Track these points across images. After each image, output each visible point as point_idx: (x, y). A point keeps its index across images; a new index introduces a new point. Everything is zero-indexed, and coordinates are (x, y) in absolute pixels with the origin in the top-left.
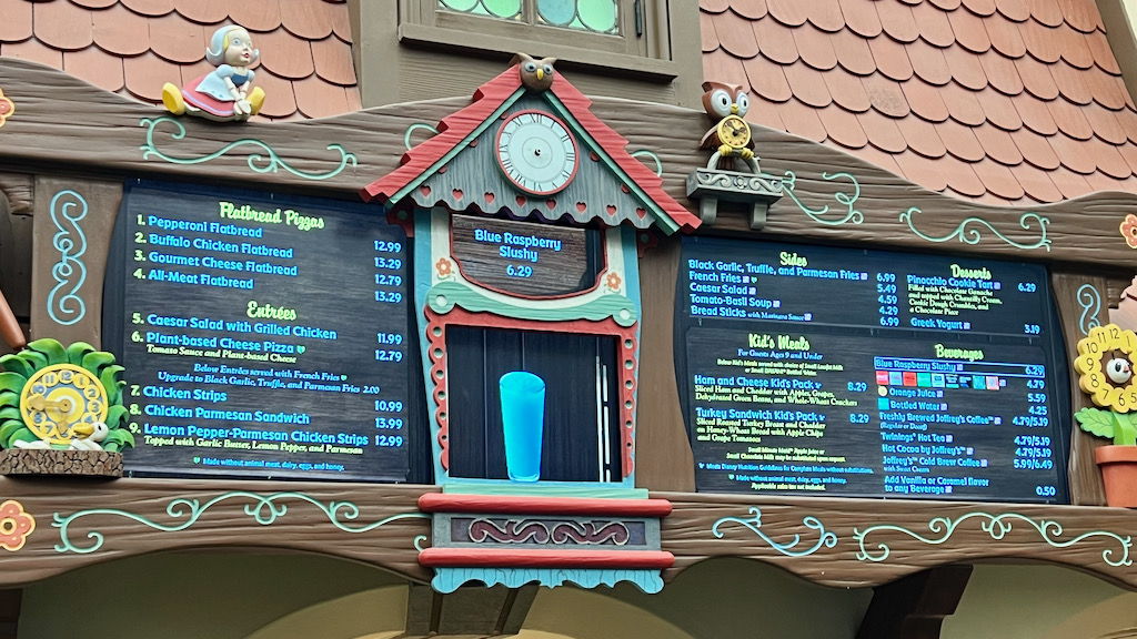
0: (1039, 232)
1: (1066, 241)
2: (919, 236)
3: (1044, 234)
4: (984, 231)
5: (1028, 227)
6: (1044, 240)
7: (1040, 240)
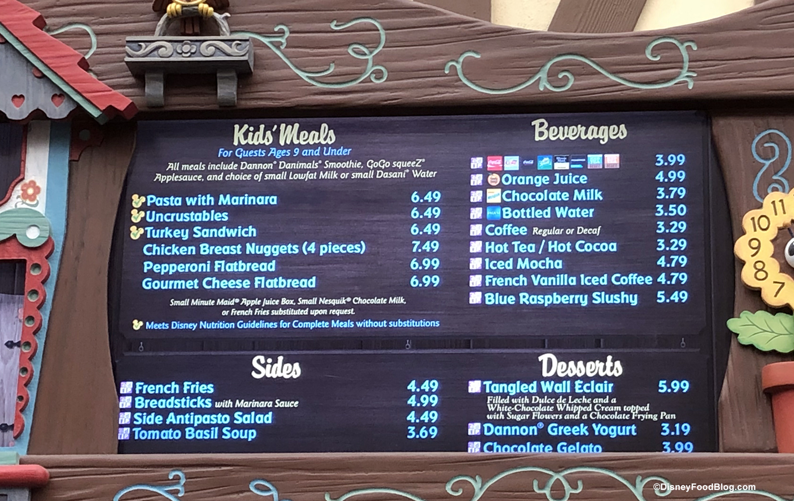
0: (678, 63)
1: (724, 72)
2: (476, 90)
3: (686, 65)
4: (580, 72)
5: (658, 59)
6: (685, 73)
7: (678, 74)
